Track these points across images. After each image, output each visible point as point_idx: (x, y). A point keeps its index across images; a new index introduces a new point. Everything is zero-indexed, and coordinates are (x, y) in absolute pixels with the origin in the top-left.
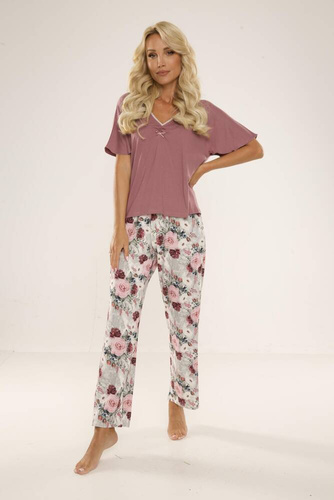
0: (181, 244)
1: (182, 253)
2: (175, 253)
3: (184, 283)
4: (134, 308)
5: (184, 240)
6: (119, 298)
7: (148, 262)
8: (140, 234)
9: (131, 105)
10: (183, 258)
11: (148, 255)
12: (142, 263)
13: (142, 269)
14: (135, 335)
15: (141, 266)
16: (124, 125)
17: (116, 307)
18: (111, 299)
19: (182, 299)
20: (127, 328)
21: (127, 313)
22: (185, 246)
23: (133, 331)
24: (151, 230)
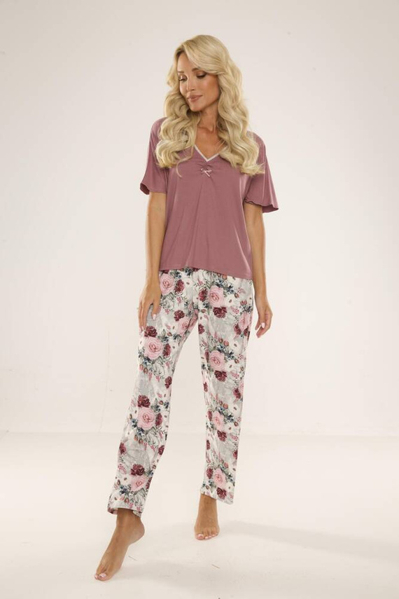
0: (228, 301)
1: (229, 311)
2: (220, 312)
3: (231, 348)
4: (166, 373)
5: (231, 296)
6: (149, 360)
7: (185, 320)
8: (179, 287)
9: (171, 133)
10: (230, 318)
11: (186, 312)
12: (177, 320)
13: (177, 328)
14: (167, 405)
15: (176, 324)
16: (163, 157)
17: (145, 371)
18: (139, 361)
19: (228, 366)
20: (157, 396)
21: (157, 378)
22: (232, 303)
23: (164, 400)
24: (193, 283)
